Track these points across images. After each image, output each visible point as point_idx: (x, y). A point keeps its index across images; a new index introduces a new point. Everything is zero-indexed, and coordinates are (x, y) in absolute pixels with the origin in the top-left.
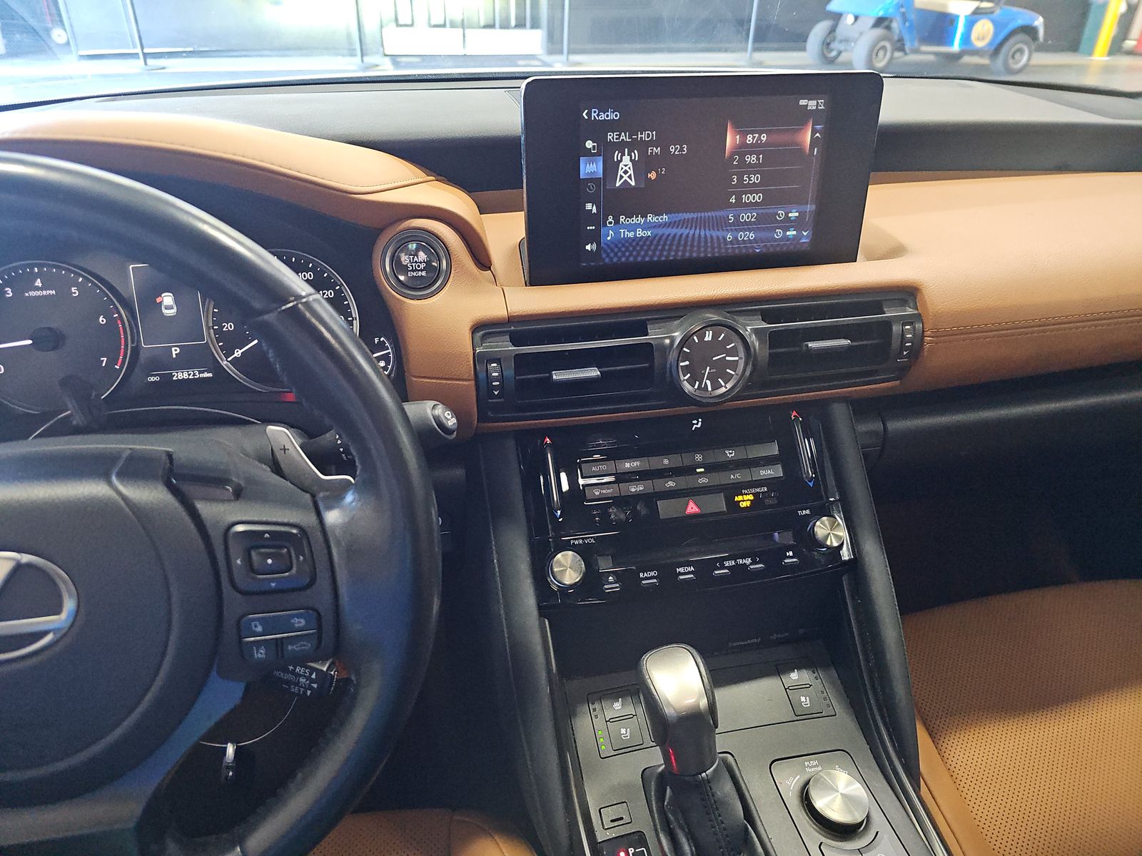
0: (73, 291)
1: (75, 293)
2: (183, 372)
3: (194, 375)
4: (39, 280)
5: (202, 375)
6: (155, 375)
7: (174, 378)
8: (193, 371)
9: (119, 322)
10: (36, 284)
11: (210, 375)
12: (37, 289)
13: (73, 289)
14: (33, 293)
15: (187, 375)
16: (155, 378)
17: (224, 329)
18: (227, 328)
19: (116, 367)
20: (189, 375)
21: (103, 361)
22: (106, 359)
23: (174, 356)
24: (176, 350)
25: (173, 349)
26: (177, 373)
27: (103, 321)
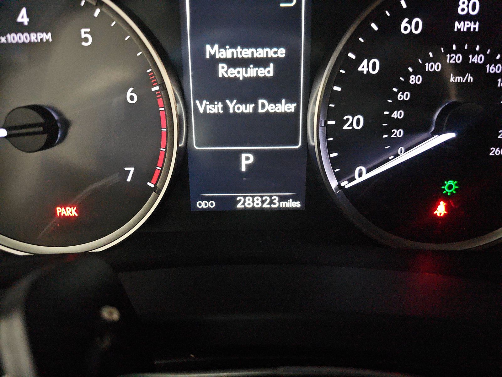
0: (83, 36)
1: (86, 40)
2: (253, 197)
3: (272, 202)
4: (24, 11)
5: (283, 204)
6: (208, 199)
7: (239, 206)
8: (270, 197)
9: (160, 101)
10: (19, 19)
11: (297, 204)
12: (21, 28)
13: (83, 31)
14: (13, 38)
15: (259, 202)
16: (209, 204)
17: (345, 127)
18: (351, 124)
19: (149, 184)
20: (263, 202)
21: (129, 171)
22: (132, 169)
23: (244, 169)
24: (247, 159)
25: (244, 156)
26: (245, 197)
27: (132, 98)
